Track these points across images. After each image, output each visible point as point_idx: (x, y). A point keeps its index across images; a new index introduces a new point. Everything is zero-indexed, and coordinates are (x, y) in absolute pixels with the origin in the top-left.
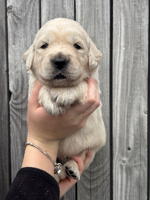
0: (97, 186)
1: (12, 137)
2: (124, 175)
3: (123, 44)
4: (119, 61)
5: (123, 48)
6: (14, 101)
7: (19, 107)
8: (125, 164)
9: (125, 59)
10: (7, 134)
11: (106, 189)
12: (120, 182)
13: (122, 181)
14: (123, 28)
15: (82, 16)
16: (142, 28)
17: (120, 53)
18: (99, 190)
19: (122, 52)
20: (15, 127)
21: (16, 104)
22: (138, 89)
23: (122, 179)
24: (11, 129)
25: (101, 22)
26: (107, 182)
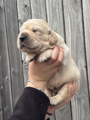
0: (64, 108)
1: (25, 83)
2: (77, 102)
3: (70, 31)
4: (69, 40)
5: (70, 33)
6: (24, 65)
7: (27, 67)
8: (77, 96)
9: (71, 39)
10: (23, 81)
11: (68, 110)
12: (75, 106)
13: (76, 106)
14: (69, 23)
15: (50, 19)
16: (79, 21)
17: (69, 36)
18: (65, 110)
19: (70, 35)
20: (26, 78)
21: (25, 66)
22: (80, 54)
23: (76, 104)
24: (24, 79)
25: (59, 21)
26: (68, 106)
